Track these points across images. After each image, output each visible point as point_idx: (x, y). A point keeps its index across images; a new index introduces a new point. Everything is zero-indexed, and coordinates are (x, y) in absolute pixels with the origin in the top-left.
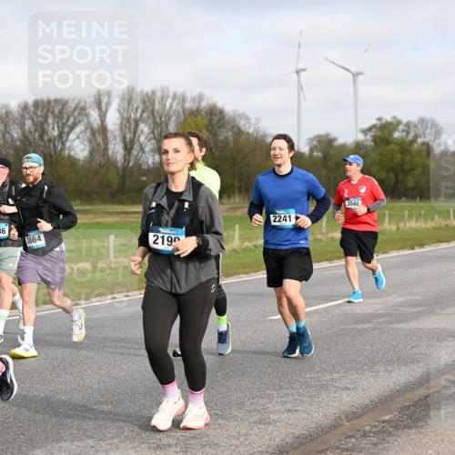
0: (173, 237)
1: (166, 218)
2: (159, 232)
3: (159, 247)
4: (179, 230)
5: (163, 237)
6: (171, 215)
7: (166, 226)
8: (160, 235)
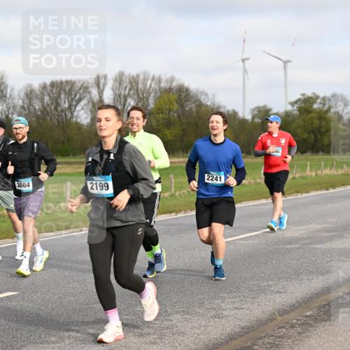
0: (103, 183)
1: (99, 168)
2: (93, 180)
3: (95, 191)
4: (107, 177)
5: (96, 184)
6: (102, 165)
7: (99, 175)
8: (94, 182)
